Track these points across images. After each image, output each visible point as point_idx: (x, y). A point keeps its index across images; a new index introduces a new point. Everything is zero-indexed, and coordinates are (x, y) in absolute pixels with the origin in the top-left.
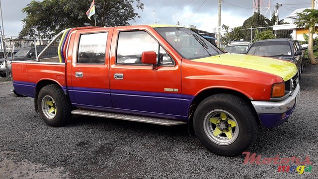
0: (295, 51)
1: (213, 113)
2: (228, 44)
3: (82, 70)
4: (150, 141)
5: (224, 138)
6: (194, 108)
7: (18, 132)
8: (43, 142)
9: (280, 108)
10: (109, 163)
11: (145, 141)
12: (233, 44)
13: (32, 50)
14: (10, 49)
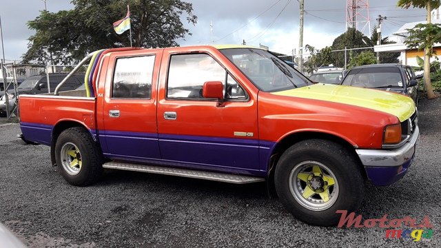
0: (407, 81)
1: (302, 166)
2: (314, 71)
3: (120, 107)
4: (213, 206)
5: (318, 201)
6: (276, 160)
7: (27, 193)
8: (65, 207)
9: (395, 159)
10: (159, 236)
11: (206, 205)
12: (320, 70)
13: (43, 80)
14: (12, 78)
